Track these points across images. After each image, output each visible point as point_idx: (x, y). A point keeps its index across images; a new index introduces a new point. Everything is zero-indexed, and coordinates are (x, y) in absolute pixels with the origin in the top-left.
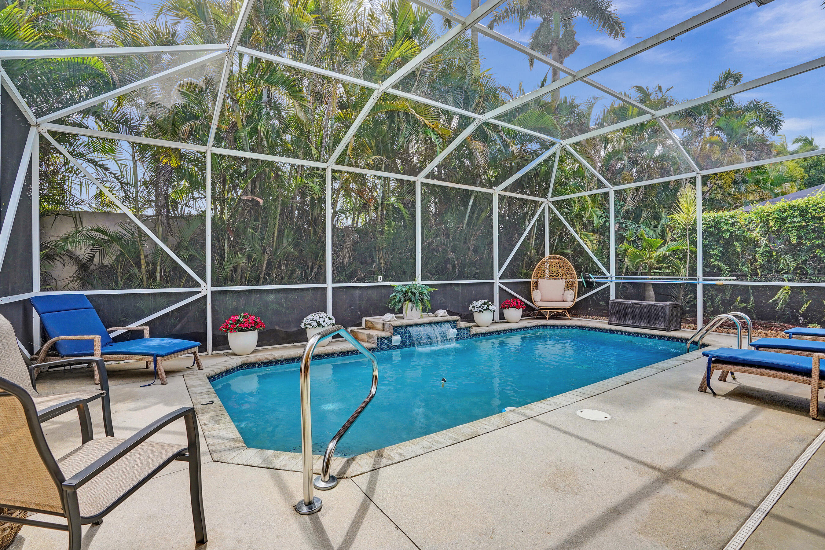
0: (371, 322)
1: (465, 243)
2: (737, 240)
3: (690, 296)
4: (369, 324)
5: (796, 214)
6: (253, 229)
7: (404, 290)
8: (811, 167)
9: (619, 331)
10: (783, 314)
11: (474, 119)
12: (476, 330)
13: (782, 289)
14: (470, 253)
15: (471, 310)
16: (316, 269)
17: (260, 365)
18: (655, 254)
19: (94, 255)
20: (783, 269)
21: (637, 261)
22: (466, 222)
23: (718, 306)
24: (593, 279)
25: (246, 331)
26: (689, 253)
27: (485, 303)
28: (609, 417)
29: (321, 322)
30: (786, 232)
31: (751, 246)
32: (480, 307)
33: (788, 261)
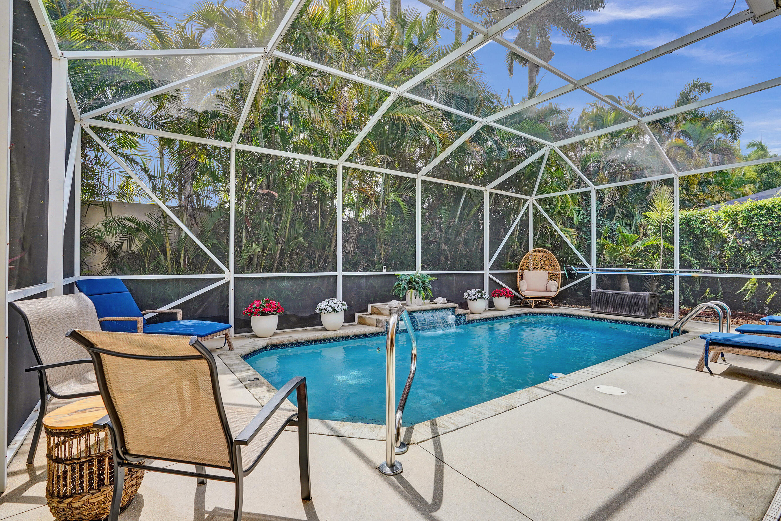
0: (377, 309)
1: (456, 236)
2: (707, 237)
3: (662, 287)
4: (375, 310)
5: (762, 213)
6: (268, 220)
7: (408, 279)
8: (763, 171)
9: (601, 318)
10: (750, 304)
11: (476, 122)
12: (471, 317)
13: (749, 281)
14: (461, 246)
15: (466, 298)
16: (323, 259)
17: (282, 346)
18: (631, 249)
19: (123, 243)
20: (749, 263)
21: (615, 255)
22: (458, 217)
23: (689, 297)
24: (575, 270)
25: (268, 315)
26: (662, 248)
27: (479, 292)
28: (625, 392)
29: (336, 308)
30: (753, 229)
31: (720, 241)
32: (474, 295)
33: (754, 256)
